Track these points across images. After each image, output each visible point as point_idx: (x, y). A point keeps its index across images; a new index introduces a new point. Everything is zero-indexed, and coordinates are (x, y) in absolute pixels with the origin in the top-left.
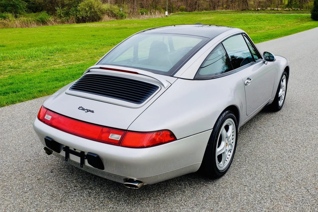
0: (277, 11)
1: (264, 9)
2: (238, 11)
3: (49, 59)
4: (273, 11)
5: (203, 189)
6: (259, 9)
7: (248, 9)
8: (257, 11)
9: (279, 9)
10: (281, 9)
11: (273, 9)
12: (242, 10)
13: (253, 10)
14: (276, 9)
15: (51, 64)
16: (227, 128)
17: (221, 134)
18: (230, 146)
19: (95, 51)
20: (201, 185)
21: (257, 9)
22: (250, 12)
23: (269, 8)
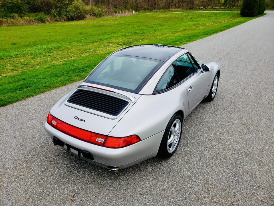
0: (216, 9)
1: (206, 7)
2: (187, 10)
3: (49, 56)
4: (212, 9)
5: (159, 166)
6: (202, 7)
7: (194, 8)
8: (200, 9)
9: (217, 7)
10: (218, 7)
11: (213, 8)
12: (190, 9)
13: (198, 9)
14: (215, 7)
15: (51, 60)
16: (175, 126)
17: (171, 131)
18: (177, 136)
19: (82, 48)
20: (158, 163)
21: (200, 8)
22: (196, 10)
23: (209, 7)
